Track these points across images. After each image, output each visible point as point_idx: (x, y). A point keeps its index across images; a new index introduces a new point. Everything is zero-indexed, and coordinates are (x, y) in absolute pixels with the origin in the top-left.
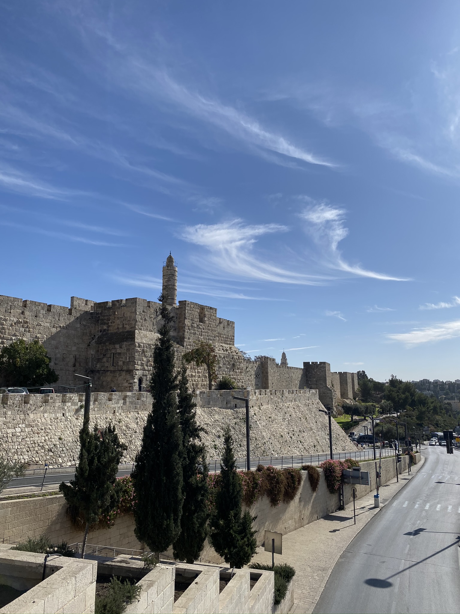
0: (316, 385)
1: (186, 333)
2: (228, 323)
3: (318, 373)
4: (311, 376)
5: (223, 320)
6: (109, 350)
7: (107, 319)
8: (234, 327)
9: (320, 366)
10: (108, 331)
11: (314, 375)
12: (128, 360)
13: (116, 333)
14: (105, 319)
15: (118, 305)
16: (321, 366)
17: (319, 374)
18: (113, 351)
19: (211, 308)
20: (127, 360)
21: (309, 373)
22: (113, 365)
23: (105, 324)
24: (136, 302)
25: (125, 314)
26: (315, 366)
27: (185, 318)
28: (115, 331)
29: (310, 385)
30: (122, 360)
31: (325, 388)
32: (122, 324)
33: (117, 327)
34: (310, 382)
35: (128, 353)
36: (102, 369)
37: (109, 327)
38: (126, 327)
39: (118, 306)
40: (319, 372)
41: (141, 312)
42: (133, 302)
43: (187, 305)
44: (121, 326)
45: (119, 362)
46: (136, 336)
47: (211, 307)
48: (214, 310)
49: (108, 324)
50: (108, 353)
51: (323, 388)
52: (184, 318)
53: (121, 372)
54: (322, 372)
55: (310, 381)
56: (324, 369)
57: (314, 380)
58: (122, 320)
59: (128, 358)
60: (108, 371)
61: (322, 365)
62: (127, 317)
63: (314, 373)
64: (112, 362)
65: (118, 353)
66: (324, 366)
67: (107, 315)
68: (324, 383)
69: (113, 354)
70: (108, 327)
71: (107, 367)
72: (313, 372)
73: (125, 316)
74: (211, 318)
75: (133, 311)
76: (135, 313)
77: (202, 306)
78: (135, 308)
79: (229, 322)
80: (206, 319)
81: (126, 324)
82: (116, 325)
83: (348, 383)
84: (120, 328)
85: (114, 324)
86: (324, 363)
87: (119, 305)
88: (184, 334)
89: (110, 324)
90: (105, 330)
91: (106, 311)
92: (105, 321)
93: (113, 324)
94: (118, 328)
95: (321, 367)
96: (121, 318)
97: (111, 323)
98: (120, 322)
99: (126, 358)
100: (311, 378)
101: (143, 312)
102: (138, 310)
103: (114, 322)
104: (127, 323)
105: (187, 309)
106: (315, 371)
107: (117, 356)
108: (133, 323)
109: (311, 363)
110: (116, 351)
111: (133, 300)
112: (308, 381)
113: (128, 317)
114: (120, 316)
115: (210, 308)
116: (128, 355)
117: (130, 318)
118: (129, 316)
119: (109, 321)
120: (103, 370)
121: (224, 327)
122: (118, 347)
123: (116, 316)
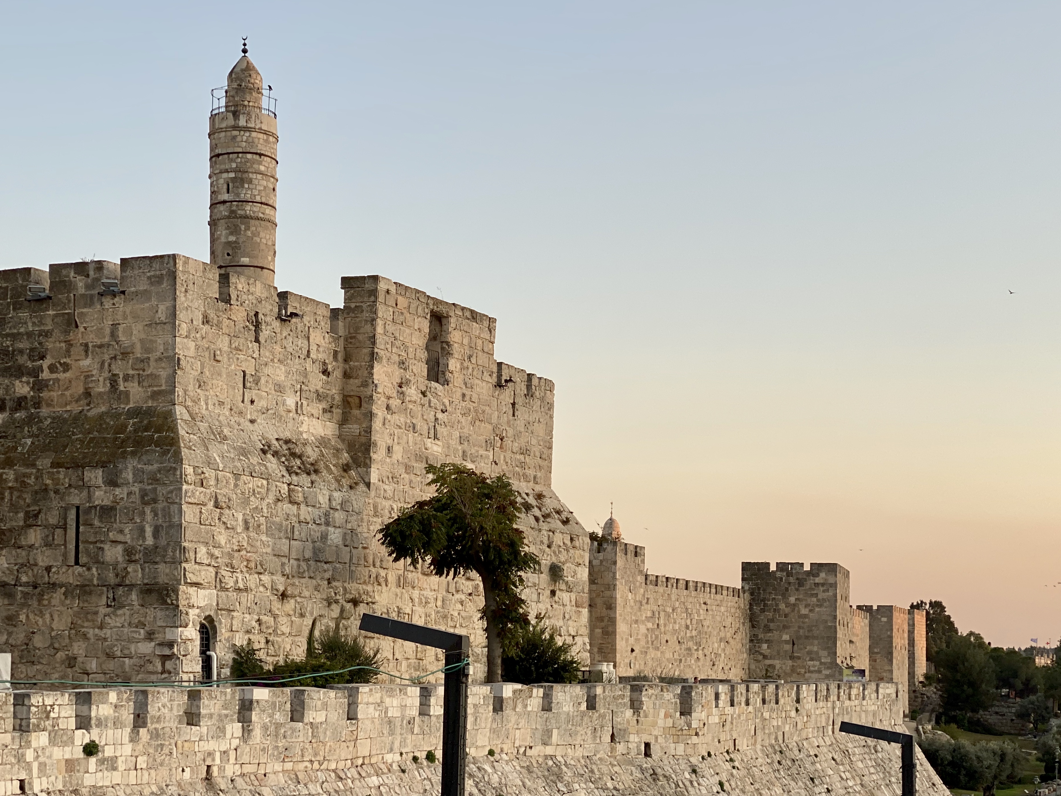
0: (792, 658)
1: (377, 424)
2: (529, 387)
3: (804, 611)
4: (772, 621)
5: (512, 372)
6: (52, 494)
7: (32, 350)
8: (550, 406)
9: (812, 580)
10: (37, 405)
11: (786, 616)
12: (150, 541)
13: (77, 418)
14: (21, 352)
15: (81, 284)
16: (817, 580)
17: (805, 616)
18: (76, 498)
19: (474, 316)
20: (144, 538)
21: (763, 611)
22: (77, 563)
23: (19, 372)
24: (173, 276)
25: (121, 328)
26: (791, 579)
27: (373, 356)
28: (75, 408)
29: (765, 657)
30: (120, 538)
31: (828, 672)
32: (106, 374)
33: (81, 390)
34: (765, 646)
35: (148, 510)
36: (24, 579)
37: (40, 390)
38: (127, 394)
39: (82, 291)
40: (806, 606)
41: (198, 321)
42: (161, 277)
43: (381, 298)
44: (102, 387)
45: (106, 547)
46: (182, 432)
47: (472, 311)
48: (486, 323)
49: (35, 372)
50: (50, 509)
51: (819, 672)
52: (367, 358)
53: (120, 591)
54: (821, 606)
55: (767, 641)
56: (831, 593)
57: (786, 637)
58: (106, 357)
59: (149, 530)
60: (54, 586)
61: (823, 575)
62: (133, 346)
63: (787, 610)
64: (72, 546)
65: (102, 507)
66: (831, 580)
67: (29, 335)
68: (823, 653)
69: (74, 511)
70: (39, 386)
71: (48, 569)
72: (782, 606)
73: (122, 338)
74: (473, 360)
75: (162, 315)
76: (168, 327)
77: (441, 302)
78: (169, 304)
79: (535, 382)
80: (453, 364)
81: (127, 378)
82: (77, 378)
83: (895, 654)
84: (100, 394)
85: (68, 375)
86: (832, 568)
87: (87, 287)
88: (369, 431)
89: (45, 375)
90: (20, 403)
91: (24, 315)
92: (22, 360)
93: (61, 376)
94: (87, 394)
95: (817, 585)
96: (101, 346)
97: (52, 368)
98: (96, 366)
99: (142, 531)
100: (770, 630)
101: (206, 321)
102: (182, 315)
103: (66, 367)
104: (131, 372)
105: (380, 314)
106: (792, 600)
107: (96, 523)
108: (163, 374)
109: (773, 568)
110: (90, 497)
111: (156, 265)
112: (760, 641)
113: (138, 346)
114: (92, 339)
115: (468, 314)
116: (149, 516)
117: (148, 350)
118: (141, 341)
119: (42, 358)
120: (27, 584)
121: (513, 404)
122: (100, 481)
123: (78, 336)
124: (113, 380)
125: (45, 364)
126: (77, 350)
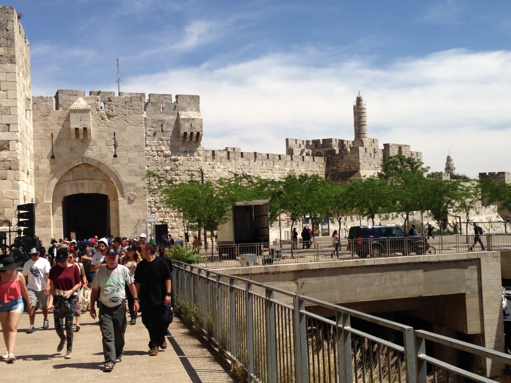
5: (414, 153)
8: (421, 156)
9: (498, 176)
10: (338, 171)
15: (344, 152)
23: (335, 165)
26: (493, 177)
28: (344, 171)
37: (338, 168)
38: (352, 168)
40: (497, 183)
42: (357, 150)
46: (361, 175)
48: (408, 146)
61: (501, 175)
67: (336, 160)
73: (351, 160)
74: (406, 153)
76: (358, 158)
77: (400, 145)
78: (358, 154)
79: (418, 153)
82: (344, 166)
84: (348, 168)
90: (335, 170)
91: (335, 157)
93: (341, 166)
96: (347, 161)
98: (347, 164)
101: (363, 156)
102: (360, 156)
104: (352, 165)
105: (390, 149)
106: (493, 181)
108: (358, 165)
109: (488, 174)
115: (405, 146)
117: (355, 162)
121: (414, 158)
123: (344, 160)
124: (350, 166)
125: (339, 164)
126: (344, 162)
